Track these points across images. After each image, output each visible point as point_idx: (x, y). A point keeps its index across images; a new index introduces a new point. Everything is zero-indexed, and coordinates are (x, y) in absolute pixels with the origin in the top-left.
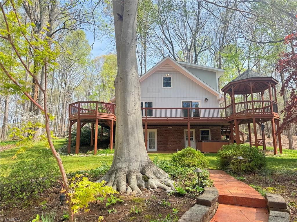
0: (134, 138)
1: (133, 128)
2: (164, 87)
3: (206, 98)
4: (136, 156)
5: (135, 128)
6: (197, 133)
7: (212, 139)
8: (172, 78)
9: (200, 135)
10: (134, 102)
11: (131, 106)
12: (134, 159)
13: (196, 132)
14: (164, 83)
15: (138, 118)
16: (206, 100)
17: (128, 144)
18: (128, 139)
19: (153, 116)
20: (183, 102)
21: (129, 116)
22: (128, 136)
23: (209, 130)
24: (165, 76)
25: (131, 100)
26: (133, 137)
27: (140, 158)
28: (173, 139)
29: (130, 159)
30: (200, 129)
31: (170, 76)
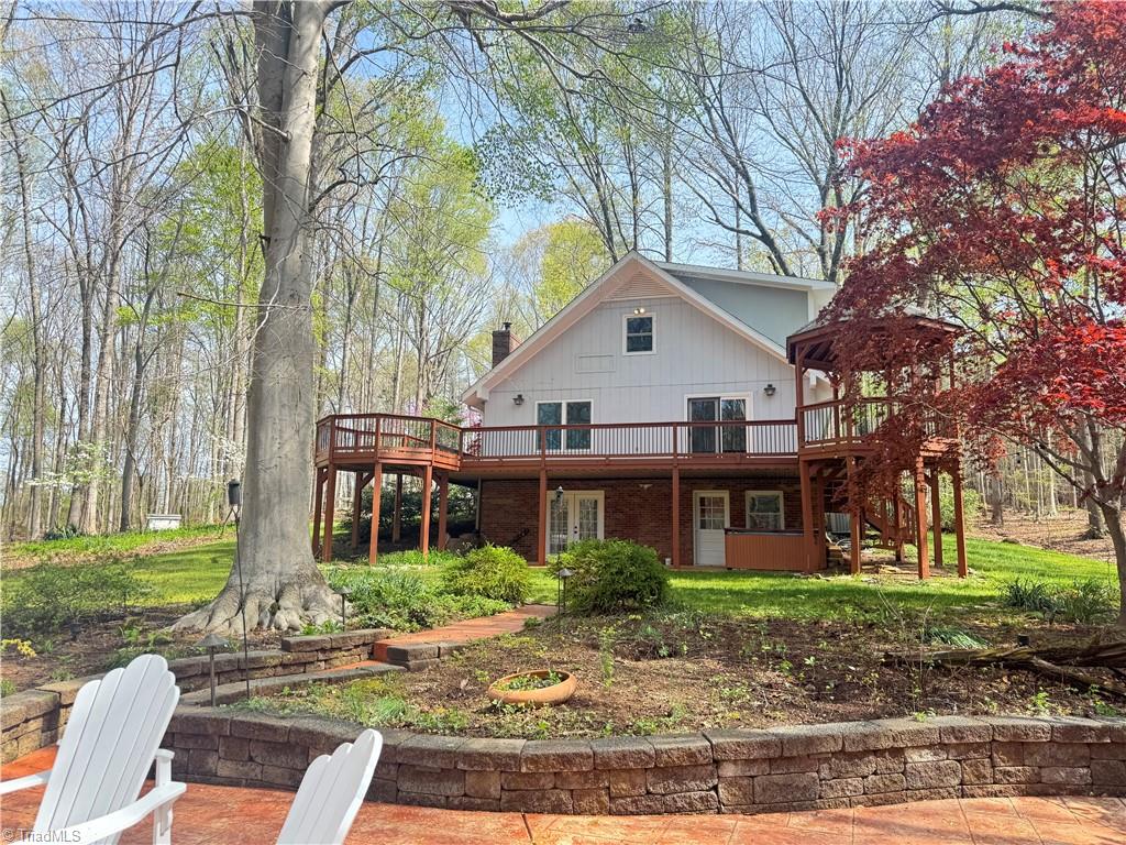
0: (271, 523)
1: (269, 500)
2: (629, 350)
3: (770, 386)
4: (269, 561)
5: (276, 500)
6: (737, 503)
7: (787, 526)
8: (654, 319)
9: (748, 512)
10: (278, 441)
11: (268, 450)
12: (262, 568)
13: (732, 499)
14: (628, 338)
15: (284, 476)
16: (770, 390)
17: (256, 535)
18: (257, 526)
19: (592, 450)
20: (689, 400)
21: (262, 474)
22: (257, 517)
23: (780, 494)
24: (631, 316)
25: (270, 436)
26: (268, 521)
27: (278, 566)
28: (653, 524)
29: (254, 569)
30: (748, 489)
31: (648, 315)
